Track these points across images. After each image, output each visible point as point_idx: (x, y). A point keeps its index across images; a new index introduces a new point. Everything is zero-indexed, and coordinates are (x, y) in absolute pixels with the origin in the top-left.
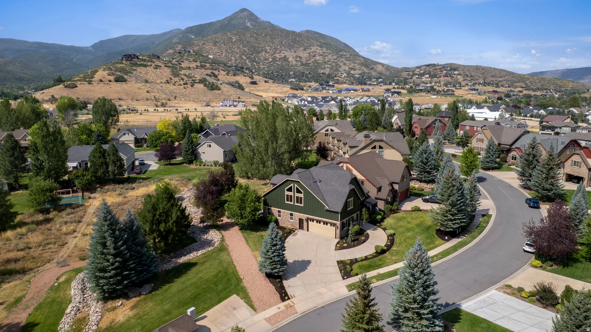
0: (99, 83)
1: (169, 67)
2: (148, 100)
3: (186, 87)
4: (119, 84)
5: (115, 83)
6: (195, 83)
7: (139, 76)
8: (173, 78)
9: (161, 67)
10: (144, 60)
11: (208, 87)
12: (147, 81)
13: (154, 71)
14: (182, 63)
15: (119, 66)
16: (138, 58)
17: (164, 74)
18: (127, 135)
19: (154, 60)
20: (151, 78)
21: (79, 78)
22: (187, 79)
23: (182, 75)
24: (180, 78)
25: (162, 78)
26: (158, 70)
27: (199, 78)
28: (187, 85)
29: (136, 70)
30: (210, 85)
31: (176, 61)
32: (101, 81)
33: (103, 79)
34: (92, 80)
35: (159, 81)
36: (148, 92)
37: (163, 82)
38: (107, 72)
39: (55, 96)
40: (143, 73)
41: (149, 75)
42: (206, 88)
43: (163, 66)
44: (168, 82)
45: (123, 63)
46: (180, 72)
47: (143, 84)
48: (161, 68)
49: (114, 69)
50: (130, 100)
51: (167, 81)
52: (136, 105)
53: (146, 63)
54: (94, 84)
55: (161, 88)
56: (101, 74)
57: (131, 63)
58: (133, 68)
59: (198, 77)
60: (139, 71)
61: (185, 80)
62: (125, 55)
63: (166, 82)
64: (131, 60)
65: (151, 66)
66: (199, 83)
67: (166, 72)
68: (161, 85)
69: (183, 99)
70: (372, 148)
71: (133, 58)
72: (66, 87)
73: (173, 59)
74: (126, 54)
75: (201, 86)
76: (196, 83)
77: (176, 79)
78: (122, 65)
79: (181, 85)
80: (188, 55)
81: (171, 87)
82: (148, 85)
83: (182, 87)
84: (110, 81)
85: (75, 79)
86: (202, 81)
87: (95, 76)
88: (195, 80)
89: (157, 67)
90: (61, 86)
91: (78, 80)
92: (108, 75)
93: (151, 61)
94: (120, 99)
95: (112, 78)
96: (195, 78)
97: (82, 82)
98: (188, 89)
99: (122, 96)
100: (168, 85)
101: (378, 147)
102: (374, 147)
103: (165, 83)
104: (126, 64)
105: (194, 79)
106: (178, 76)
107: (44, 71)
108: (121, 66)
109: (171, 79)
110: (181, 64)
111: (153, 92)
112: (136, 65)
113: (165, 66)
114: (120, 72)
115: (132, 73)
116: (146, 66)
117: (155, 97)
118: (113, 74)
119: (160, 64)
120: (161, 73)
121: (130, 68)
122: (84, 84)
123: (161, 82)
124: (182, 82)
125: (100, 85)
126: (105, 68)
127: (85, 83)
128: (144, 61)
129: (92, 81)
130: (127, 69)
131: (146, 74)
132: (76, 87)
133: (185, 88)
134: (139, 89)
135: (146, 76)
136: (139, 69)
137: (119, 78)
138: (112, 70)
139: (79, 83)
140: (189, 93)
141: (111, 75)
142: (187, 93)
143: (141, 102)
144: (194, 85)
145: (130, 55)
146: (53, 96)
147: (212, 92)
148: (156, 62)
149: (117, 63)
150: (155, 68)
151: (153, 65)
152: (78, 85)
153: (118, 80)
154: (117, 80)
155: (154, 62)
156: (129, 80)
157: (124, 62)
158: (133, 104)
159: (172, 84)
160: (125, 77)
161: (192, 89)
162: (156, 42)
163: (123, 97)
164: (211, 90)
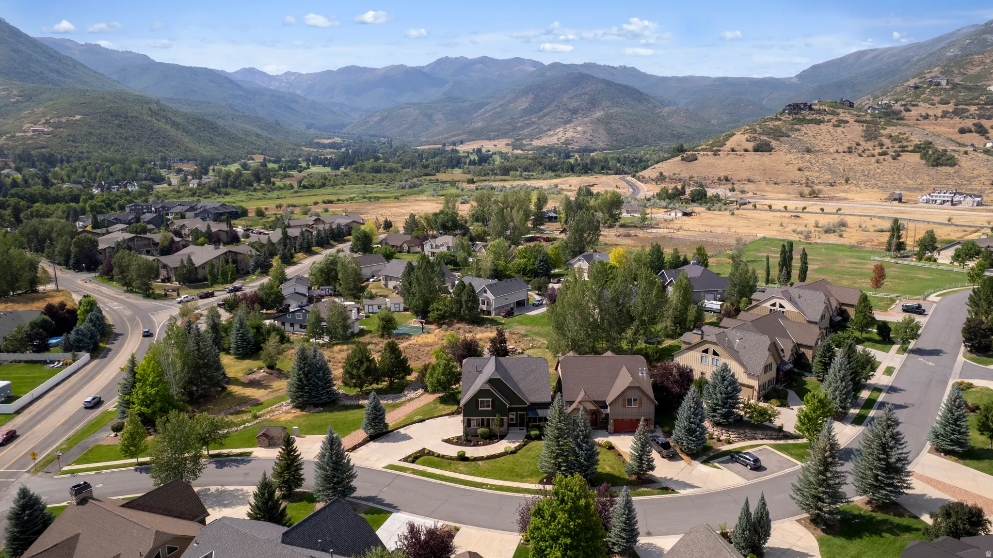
0: (728, 154)
1: (864, 122)
2: (793, 183)
3: (882, 160)
4: (758, 156)
5: (753, 153)
6: (902, 151)
7: (800, 140)
8: (863, 143)
9: (847, 122)
10: (819, 112)
11: (927, 160)
12: (808, 151)
13: (832, 131)
14: (912, 108)
15: (771, 124)
16: (811, 109)
17: (849, 137)
18: (581, 262)
19: (840, 111)
20: (822, 143)
21: (704, 147)
22: (890, 145)
23: (882, 136)
24: (877, 143)
25: (841, 144)
26: (839, 129)
27: (916, 143)
28: (886, 157)
29: (798, 130)
30: (936, 155)
31: (902, 105)
32: (733, 150)
33: (736, 148)
34: (721, 149)
35: (831, 150)
36: (799, 170)
37: (841, 149)
38: (747, 136)
39: (664, 174)
40: (811, 134)
41: (819, 137)
42: (923, 162)
43: (851, 121)
44: (850, 151)
45: (780, 120)
46: (882, 131)
47: (799, 155)
48: (848, 124)
49: (759, 130)
50: (764, 183)
51: (850, 148)
52: (770, 192)
53: (821, 117)
54: (722, 155)
55: (831, 162)
56: (739, 139)
57: (794, 119)
58: (796, 127)
59: (916, 140)
60: (805, 131)
61: (884, 147)
62: (790, 105)
63: (846, 150)
64: (796, 114)
65: (829, 121)
66: (912, 151)
67: (854, 132)
68: (836, 155)
69: (862, 184)
70: (703, 352)
71: (801, 109)
72: (682, 160)
73: (897, 101)
74: (791, 103)
75: (916, 158)
76: (907, 151)
77: (869, 145)
78: (777, 123)
79: (873, 156)
80: (933, 92)
81: (852, 160)
82: (808, 156)
83: (873, 160)
84: (746, 150)
85: (700, 148)
86: (923, 149)
87: (727, 142)
88: (907, 146)
89: (841, 123)
90: (679, 158)
91: (703, 150)
92: (747, 140)
93: (834, 113)
94: (749, 181)
95: (750, 146)
96: (908, 142)
97: (705, 153)
98: (885, 163)
99: (755, 175)
100: (847, 156)
101: (711, 351)
102: (706, 351)
103: (844, 152)
104: (785, 121)
105: (905, 144)
106: (875, 138)
107: (714, 122)
108: (774, 126)
109: (858, 144)
110: (910, 111)
111: (810, 170)
112: (803, 121)
113: (855, 121)
114: (768, 134)
115: (788, 136)
116: (819, 122)
117: (807, 179)
118: (755, 139)
119: (848, 117)
120: (844, 133)
121: (790, 127)
122: (707, 155)
123: (837, 151)
124: (878, 150)
125: (728, 157)
126: (747, 130)
127: (709, 153)
128: (820, 114)
129: (720, 151)
130: (784, 129)
131: (814, 137)
132: (696, 159)
133: (878, 162)
134: (787, 164)
135: (813, 140)
136: (805, 129)
137: (762, 145)
138: (756, 131)
139: (702, 153)
140: (882, 171)
141: (751, 141)
142: (879, 171)
143: (781, 185)
144: (899, 155)
145: (797, 105)
146: (661, 174)
147: (933, 171)
148: (842, 115)
149: (772, 119)
150: (834, 126)
151: (834, 119)
152: (699, 158)
153: (762, 148)
154: (756, 150)
155: (838, 114)
156: (777, 148)
157: (783, 118)
158: (767, 189)
159: (856, 154)
160: (774, 143)
161: (894, 164)
162: (916, 59)
163: (757, 177)
164: (933, 166)
